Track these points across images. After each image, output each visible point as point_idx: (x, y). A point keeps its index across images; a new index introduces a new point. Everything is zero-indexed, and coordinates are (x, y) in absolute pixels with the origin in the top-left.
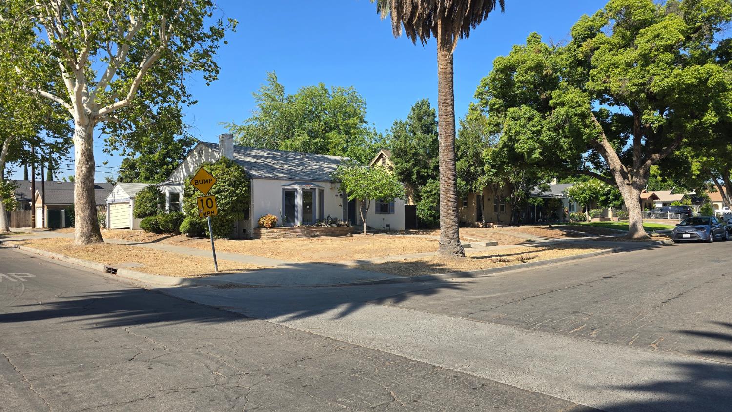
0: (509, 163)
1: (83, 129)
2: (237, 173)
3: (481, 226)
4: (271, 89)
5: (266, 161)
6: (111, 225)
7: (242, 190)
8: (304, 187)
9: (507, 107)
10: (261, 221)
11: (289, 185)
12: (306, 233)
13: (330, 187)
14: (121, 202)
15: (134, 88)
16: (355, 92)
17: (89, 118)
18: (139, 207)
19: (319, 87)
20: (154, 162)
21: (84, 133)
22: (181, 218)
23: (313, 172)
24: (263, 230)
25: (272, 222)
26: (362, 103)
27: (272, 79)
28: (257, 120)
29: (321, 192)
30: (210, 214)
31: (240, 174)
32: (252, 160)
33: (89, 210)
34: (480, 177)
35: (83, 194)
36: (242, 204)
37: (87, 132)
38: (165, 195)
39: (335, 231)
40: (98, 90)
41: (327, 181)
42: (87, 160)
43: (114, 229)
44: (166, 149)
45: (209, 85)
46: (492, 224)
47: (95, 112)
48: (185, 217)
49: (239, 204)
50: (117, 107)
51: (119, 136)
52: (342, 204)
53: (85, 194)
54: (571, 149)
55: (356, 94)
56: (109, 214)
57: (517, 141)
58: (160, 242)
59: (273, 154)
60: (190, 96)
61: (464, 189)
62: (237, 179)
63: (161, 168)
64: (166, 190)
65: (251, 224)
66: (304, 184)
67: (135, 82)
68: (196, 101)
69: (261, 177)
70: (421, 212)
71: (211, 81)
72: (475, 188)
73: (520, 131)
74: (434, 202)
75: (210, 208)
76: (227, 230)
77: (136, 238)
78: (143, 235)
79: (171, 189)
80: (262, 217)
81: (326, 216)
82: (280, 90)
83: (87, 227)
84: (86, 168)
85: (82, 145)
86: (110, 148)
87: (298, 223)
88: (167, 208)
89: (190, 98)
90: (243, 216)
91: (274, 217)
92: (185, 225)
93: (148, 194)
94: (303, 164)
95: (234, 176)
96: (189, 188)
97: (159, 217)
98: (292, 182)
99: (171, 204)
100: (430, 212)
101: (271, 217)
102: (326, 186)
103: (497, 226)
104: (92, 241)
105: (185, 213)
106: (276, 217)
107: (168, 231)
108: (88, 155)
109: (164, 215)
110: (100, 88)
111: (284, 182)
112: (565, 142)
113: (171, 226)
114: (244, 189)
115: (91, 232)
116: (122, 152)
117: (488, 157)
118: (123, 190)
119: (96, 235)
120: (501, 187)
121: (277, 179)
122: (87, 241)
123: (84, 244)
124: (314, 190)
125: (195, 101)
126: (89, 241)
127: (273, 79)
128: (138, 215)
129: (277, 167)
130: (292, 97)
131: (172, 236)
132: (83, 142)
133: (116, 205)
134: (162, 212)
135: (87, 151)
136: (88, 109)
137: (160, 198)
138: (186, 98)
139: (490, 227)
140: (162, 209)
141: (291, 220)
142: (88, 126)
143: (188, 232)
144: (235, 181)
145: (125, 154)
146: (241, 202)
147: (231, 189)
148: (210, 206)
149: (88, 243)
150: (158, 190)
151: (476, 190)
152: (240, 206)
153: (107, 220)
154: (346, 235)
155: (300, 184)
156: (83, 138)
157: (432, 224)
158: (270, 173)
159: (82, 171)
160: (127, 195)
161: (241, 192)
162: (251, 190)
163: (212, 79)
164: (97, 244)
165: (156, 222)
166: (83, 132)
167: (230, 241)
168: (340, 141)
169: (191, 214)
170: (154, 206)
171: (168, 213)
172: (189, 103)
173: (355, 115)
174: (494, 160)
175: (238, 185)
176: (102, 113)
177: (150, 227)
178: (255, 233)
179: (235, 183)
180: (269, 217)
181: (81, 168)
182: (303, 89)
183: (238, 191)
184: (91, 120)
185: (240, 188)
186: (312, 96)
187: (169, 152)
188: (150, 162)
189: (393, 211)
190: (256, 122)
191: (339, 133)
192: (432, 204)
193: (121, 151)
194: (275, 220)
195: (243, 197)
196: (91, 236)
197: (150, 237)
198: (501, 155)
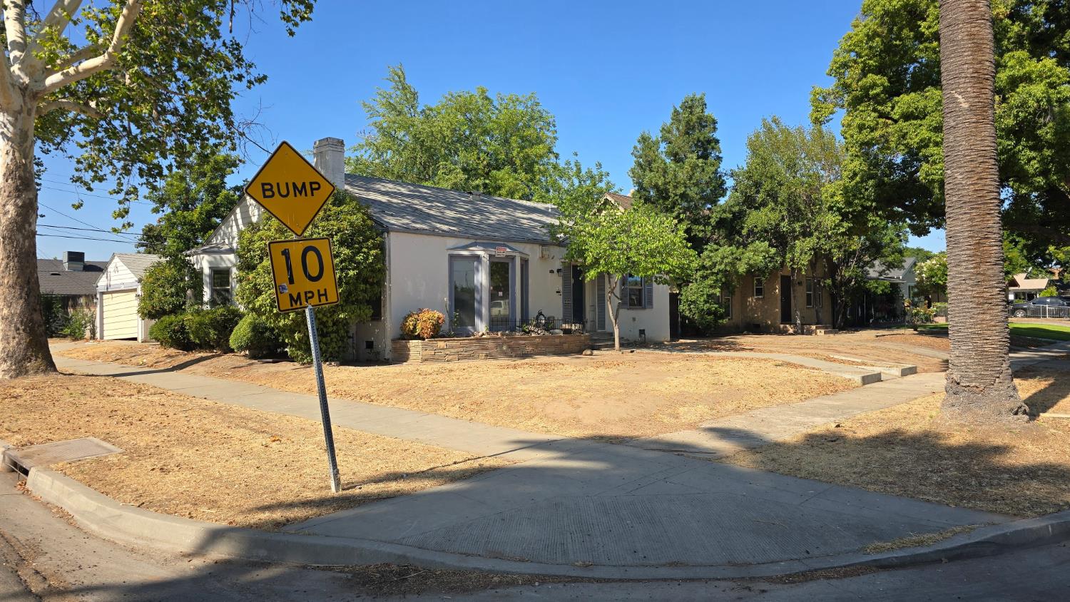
0: (876, 209)
1: (10, 118)
2: (357, 218)
3: (791, 331)
4: (394, 96)
5: (409, 202)
6: (105, 333)
7: (367, 254)
8: (492, 251)
9: (894, 91)
10: (410, 324)
11: (465, 248)
12: (504, 348)
13: (539, 255)
14: (122, 288)
15: (124, 25)
16: (537, 104)
17: (24, 96)
18: (150, 296)
19: (476, 94)
20: (191, 224)
21: (11, 129)
22: (235, 317)
23: (501, 225)
24: (414, 344)
25: (433, 325)
26: (549, 124)
27: (397, 78)
28: (372, 147)
29: (525, 263)
30: (315, 300)
31: (364, 221)
32: (384, 199)
33: (21, 301)
34: (799, 239)
35: (8, 264)
36: (368, 286)
37: (19, 125)
38: (201, 272)
39: (561, 344)
40: (43, 32)
41: (534, 241)
42: (17, 189)
43: (108, 341)
44: (212, 202)
45: (292, 34)
46: (814, 327)
47: (38, 84)
48: (241, 316)
49: (362, 286)
50: (86, 71)
51: (105, 153)
52: (561, 289)
53: (12, 264)
54: (1044, 173)
55: (539, 108)
56: (102, 312)
57: (926, 159)
58: (187, 369)
59: (420, 192)
60: (250, 66)
61: (770, 262)
62: (357, 231)
63: (205, 233)
64: (203, 263)
65: (384, 329)
66: (494, 246)
67: (125, 11)
68: (265, 77)
69: (406, 230)
70: (689, 305)
71: (296, 25)
72: (792, 260)
73: (930, 139)
74: (715, 287)
75: (312, 279)
76: (334, 345)
77: (140, 360)
78: (157, 352)
79: (213, 260)
80: (410, 316)
81: (533, 313)
82: (412, 97)
83: (17, 340)
84: (16, 205)
85: (7, 153)
86: (88, 176)
87: (482, 327)
88: (206, 298)
89: (251, 70)
90: (369, 312)
91: (437, 314)
92: (241, 332)
93: (167, 271)
94: (481, 212)
95: (352, 224)
96: (249, 251)
97: (188, 317)
98: (469, 242)
99: (213, 291)
100: (708, 305)
101: (432, 315)
102: (533, 252)
103: (823, 331)
104: (27, 372)
105: (242, 309)
106: (441, 315)
107: (205, 345)
108: (20, 178)
109: (198, 312)
110: (47, 28)
111: (452, 242)
112: (1029, 160)
113: (213, 334)
114: (373, 252)
115: (27, 349)
116: (115, 187)
117: (836, 198)
118: (125, 268)
119: (37, 357)
120: (834, 258)
121: (438, 235)
122: (15, 370)
123: (7, 377)
124: (513, 258)
125: (261, 76)
126: (20, 371)
127: (399, 78)
128: (149, 313)
129: (432, 212)
130: (431, 110)
131: (213, 357)
132: (8, 148)
133: (114, 295)
134: (196, 307)
135: (18, 167)
136: (22, 75)
137: (191, 278)
138: (243, 71)
139: (810, 333)
140: (196, 299)
141: (467, 321)
142: (20, 112)
143: (247, 348)
144: (352, 235)
145: (122, 190)
146: (365, 281)
147: (346, 251)
148: (315, 273)
149: (17, 375)
150: (188, 262)
151: (794, 263)
152: (365, 291)
153: (97, 323)
154: (580, 352)
155: (485, 246)
156: (9, 139)
157: (711, 327)
158: (424, 223)
159: (5, 213)
160: (132, 275)
161: (367, 259)
162: (385, 257)
163: (298, 19)
164: (40, 377)
165: (183, 327)
166: (9, 126)
167: (342, 367)
168: (517, 185)
169: (253, 309)
170: (180, 292)
171: (207, 308)
172: (250, 82)
173: (539, 141)
174: (849, 204)
175: (359, 243)
176: (53, 85)
177: (171, 337)
178: (394, 350)
179: (352, 239)
180: (425, 316)
181: (4, 206)
182: (450, 97)
183: (359, 258)
184: (27, 98)
185: (365, 250)
186: (464, 108)
187: (217, 207)
188: (185, 225)
189: (650, 303)
190: (369, 152)
191: (515, 171)
192: (712, 291)
193: (111, 182)
194: (440, 321)
195: (372, 271)
196: (26, 358)
197: (169, 356)
198: (861, 193)
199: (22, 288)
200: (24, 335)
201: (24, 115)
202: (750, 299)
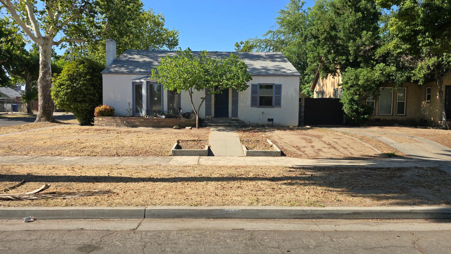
8: (148, 80)
11: (137, 79)
69: (111, 73)
87: (143, 113)
111: (134, 77)
121: (127, 74)
141: (139, 110)
155: (145, 78)
189: (279, 104)
199: (43, 97)
200: (42, 110)
201: (45, 45)
202: (423, 103)
